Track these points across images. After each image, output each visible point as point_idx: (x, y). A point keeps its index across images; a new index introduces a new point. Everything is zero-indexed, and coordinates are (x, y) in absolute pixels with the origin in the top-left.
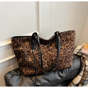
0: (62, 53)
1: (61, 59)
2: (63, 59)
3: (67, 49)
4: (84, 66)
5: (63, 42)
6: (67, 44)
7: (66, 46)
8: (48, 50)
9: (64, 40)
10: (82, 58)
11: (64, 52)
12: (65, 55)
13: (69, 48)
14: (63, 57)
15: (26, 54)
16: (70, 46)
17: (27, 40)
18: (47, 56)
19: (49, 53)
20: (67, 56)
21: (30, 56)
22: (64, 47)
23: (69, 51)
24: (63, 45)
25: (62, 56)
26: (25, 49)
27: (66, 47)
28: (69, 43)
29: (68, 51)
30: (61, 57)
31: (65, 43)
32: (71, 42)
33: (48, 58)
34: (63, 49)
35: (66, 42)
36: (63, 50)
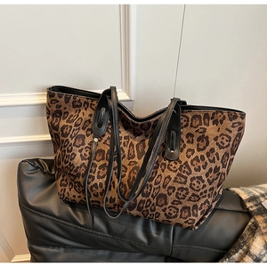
0: (173, 175)
1: (164, 191)
2: (170, 194)
3: (192, 168)
4: (241, 251)
5: (188, 142)
6: (199, 150)
7: (192, 157)
8: (136, 153)
9: (192, 136)
10: (253, 220)
11: (178, 175)
12: (180, 185)
13: (201, 164)
14: (170, 188)
15: (72, 141)
16: (206, 159)
17: (86, 106)
18: (126, 168)
19: (136, 163)
20: (187, 189)
21: (80, 151)
22: (189, 157)
23: (198, 174)
24: (185, 150)
25: (170, 184)
26: (71, 127)
27: (192, 161)
28: (206, 151)
29: (195, 174)
30: (164, 187)
31: (194, 147)
32: (216, 148)
33: (127, 174)
34: (180, 162)
35: (198, 145)
36: (178, 166)
